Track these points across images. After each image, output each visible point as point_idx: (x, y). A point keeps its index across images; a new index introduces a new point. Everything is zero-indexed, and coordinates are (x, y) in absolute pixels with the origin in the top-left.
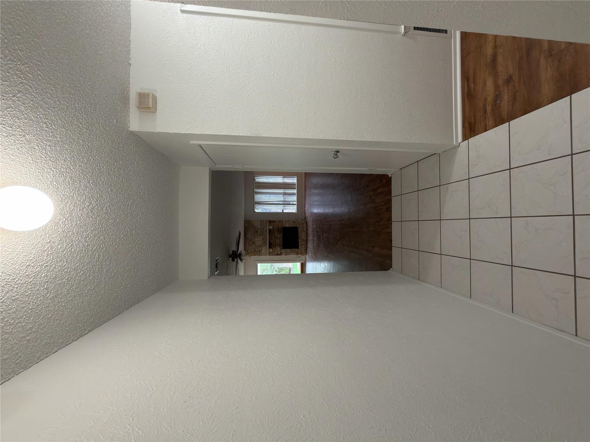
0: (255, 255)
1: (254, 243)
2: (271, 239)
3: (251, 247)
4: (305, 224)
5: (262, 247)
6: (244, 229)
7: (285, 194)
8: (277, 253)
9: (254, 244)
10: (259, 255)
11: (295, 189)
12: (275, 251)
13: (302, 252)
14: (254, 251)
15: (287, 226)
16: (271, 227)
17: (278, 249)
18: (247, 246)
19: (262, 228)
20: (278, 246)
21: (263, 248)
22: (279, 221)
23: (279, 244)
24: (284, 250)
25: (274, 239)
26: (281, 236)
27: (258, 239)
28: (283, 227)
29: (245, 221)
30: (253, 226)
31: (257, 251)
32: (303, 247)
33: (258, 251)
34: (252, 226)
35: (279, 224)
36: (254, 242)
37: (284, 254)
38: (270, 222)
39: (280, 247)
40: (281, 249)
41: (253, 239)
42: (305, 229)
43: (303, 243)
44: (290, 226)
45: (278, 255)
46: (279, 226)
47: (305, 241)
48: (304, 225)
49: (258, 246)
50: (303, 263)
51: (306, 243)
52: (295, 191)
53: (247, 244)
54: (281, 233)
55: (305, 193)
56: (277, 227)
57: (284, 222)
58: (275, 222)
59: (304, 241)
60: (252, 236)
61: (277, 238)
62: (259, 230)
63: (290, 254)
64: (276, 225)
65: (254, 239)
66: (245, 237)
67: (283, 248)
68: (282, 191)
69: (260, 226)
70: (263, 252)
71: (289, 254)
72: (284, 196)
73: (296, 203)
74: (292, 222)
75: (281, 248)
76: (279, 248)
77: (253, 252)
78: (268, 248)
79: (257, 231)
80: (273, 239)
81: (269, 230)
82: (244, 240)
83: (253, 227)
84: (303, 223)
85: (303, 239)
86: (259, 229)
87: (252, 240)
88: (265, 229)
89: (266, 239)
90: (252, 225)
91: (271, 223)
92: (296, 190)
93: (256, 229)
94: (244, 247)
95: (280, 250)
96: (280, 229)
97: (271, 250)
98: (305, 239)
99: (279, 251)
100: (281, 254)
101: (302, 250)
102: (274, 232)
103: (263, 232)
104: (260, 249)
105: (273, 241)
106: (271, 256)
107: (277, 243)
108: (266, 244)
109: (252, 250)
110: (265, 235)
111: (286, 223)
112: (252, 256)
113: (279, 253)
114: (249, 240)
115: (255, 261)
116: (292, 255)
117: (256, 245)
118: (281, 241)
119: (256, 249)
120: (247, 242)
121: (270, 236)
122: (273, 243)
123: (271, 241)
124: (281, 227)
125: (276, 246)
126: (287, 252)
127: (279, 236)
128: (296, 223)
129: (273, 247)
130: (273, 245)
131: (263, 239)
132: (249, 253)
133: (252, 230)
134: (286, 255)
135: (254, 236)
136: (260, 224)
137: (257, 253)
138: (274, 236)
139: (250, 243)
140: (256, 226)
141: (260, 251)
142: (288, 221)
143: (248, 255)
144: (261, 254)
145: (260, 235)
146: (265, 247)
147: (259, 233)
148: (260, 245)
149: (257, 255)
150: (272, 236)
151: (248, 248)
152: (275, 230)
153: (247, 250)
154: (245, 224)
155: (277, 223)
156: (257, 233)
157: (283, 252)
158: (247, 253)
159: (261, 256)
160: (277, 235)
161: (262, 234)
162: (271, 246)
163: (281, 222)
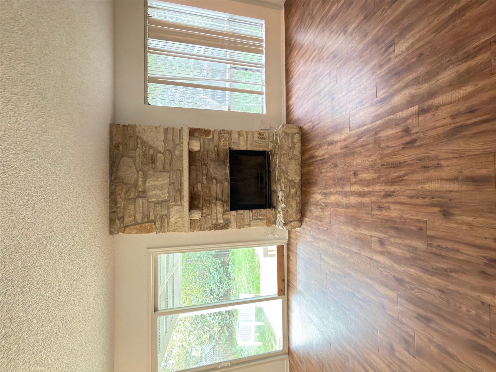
0: (149, 232)
1: (143, 194)
2: (197, 183)
3: (132, 207)
4: (297, 138)
5: (168, 208)
6: (110, 151)
7: (234, 63)
8: (214, 222)
9: (145, 197)
10: (161, 229)
11: (260, 52)
12: (209, 217)
13: (291, 220)
14: (143, 218)
15: (243, 147)
16: (196, 146)
17: (218, 210)
18: (121, 203)
19: (168, 150)
20: (219, 203)
21: (172, 209)
22: (221, 133)
23: (220, 196)
24: (234, 213)
25: (205, 181)
26: (226, 174)
27: (157, 183)
28: (230, 148)
29: (112, 126)
30: (139, 141)
31: (152, 218)
32: (294, 204)
33: (155, 218)
34: (137, 143)
35: (220, 139)
36: (144, 192)
37: (234, 224)
38: (193, 132)
39: (223, 206)
40: (226, 211)
41: (140, 183)
44: (249, 149)
45: (216, 227)
46: (222, 144)
47: (297, 186)
48: (296, 140)
49: (156, 203)
50: (283, 246)
52: (261, 58)
53: (118, 197)
54: (225, 165)
56: (216, 148)
57: (235, 136)
58: (207, 132)
59: (294, 187)
60: (138, 171)
61: (214, 181)
62: (160, 155)
63: (252, 223)
64: (211, 143)
65: (144, 182)
67: (232, 209)
69: (163, 144)
70: (172, 220)
71: (249, 225)
73: (263, 89)
74: (256, 135)
75: (225, 209)
76: (220, 209)
77: (140, 221)
78: (187, 209)
79: (152, 159)
80: (202, 183)
81: (191, 153)
82: (111, 186)
83: (139, 146)
84: (293, 135)
85: (291, 181)
86: (160, 152)
87: (136, 185)
88: (177, 153)
89: (181, 185)
90: (138, 137)
91: (197, 135)
92: (264, 55)
93: (151, 151)
94: (111, 208)
95: (223, 215)
96: (222, 156)
97: (196, 215)
99: (220, 216)
100: (226, 225)
101: (291, 211)
102: (203, 162)
103: (174, 163)
104: (164, 213)
105: (202, 189)
106: (195, 231)
107: (215, 195)
108: (181, 198)
109: (137, 216)
110: (178, 171)
111: (239, 138)
112: (136, 233)
113: (221, 221)
114: (125, 184)
115: (148, 248)
116: (257, 226)
117: (150, 200)
118: (224, 187)
119: (152, 214)
120: (120, 192)
121: (194, 174)
122: (202, 193)
123: (195, 189)
124: (225, 147)
125: (210, 203)
126: (243, 219)
127: (219, 174)
128: (267, 140)
129: (200, 205)
130: (201, 201)
131: (172, 181)
132: (126, 226)
133: (137, 154)
134: (240, 227)
135: (143, 171)
136: (163, 138)
137: (155, 224)
138: (207, 173)
139: (129, 196)
140: (151, 143)
141: (164, 217)
142: (245, 134)
143: (123, 233)
144: (168, 227)
145: (162, 170)
146: (179, 205)
147: (159, 164)
148: (163, 201)
149: (152, 231)
150: (199, 173)
151: (122, 210)
152: (208, 157)
153: (121, 215)
154: (113, 134)
155: (213, 137)
156: (154, 165)
157: (233, 218)
158: (120, 224)
159: (165, 232)
160: (212, 170)
161: (167, 167)
162: (196, 203)
163: (224, 133)
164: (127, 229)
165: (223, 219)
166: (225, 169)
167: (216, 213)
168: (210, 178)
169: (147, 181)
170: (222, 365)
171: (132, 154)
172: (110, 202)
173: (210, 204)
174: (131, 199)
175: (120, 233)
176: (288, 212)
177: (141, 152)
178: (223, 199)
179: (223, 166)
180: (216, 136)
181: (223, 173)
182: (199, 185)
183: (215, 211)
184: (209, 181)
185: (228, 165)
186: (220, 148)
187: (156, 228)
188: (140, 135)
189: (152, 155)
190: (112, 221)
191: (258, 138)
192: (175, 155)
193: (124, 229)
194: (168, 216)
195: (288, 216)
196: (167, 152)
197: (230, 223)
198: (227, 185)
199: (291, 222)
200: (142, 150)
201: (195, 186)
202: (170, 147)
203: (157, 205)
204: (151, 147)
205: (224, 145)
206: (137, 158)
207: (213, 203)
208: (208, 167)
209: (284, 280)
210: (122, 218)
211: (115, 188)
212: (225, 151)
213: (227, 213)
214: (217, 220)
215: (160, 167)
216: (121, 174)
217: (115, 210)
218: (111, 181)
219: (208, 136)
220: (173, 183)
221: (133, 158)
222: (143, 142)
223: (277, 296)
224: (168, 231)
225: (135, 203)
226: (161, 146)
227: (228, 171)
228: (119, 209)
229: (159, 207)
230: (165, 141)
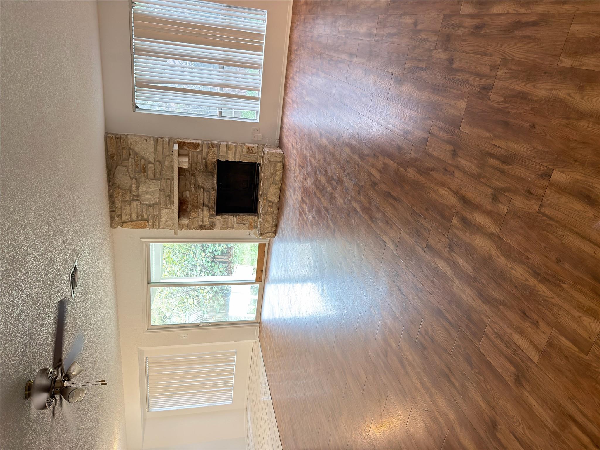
0: (143, 227)
1: (137, 198)
2: (186, 191)
3: (128, 208)
4: (279, 166)
5: (159, 210)
6: (106, 161)
7: (227, 62)
8: (201, 224)
9: (138, 200)
10: (153, 226)
11: (259, 49)
12: (196, 219)
14: (138, 217)
15: (231, 158)
16: (185, 163)
17: (204, 215)
18: (118, 204)
19: (158, 161)
20: (205, 208)
21: (162, 211)
22: (210, 145)
23: (206, 202)
24: (219, 217)
25: (193, 190)
26: (213, 184)
27: (149, 189)
28: (219, 161)
29: (106, 134)
30: (132, 153)
31: (145, 217)
32: (270, 220)
33: (148, 216)
34: (130, 155)
35: (208, 153)
36: (138, 196)
37: (218, 225)
38: (181, 145)
39: (209, 211)
40: (212, 215)
41: (134, 189)
42: (278, 178)
43: (270, 210)
44: (237, 160)
45: (202, 227)
46: (210, 157)
47: (275, 206)
48: (278, 168)
49: (149, 205)
50: (265, 246)
51: (275, 212)
52: (259, 57)
53: (116, 199)
54: (213, 176)
55: (287, 70)
56: (204, 160)
57: (223, 149)
58: (196, 146)
59: (272, 207)
60: (132, 179)
61: (202, 190)
62: (151, 165)
63: (235, 226)
64: (199, 156)
65: (138, 188)
66: (110, 184)
67: (218, 213)
68: (219, 52)
69: (153, 155)
70: (163, 220)
71: (232, 228)
72: (226, 68)
73: (259, 95)
74: (245, 150)
75: (211, 213)
76: (206, 213)
77: (135, 219)
78: (176, 214)
79: (144, 169)
80: (190, 191)
81: (181, 170)
82: (109, 190)
83: (132, 156)
84: (276, 163)
85: (270, 202)
86: (150, 163)
87: (131, 191)
88: (167, 163)
89: (172, 191)
90: (130, 149)
91: (186, 148)
92: (263, 53)
93: (143, 162)
94: (111, 208)
95: (209, 218)
96: (210, 167)
97: (185, 221)
98: (276, 200)
99: (206, 219)
100: (211, 227)
101: (267, 225)
102: (191, 173)
103: (163, 172)
104: (155, 214)
105: (190, 196)
106: (183, 230)
107: (202, 202)
108: (172, 203)
109: (133, 215)
110: (168, 180)
111: (227, 151)
112: (132, 228)
113: (207, 223)
114: (121, 189)
115: (141, 238)
116: (240, 229)
117: (143, 203)
118: (211, 195)
119: (145, 214)
120: (117, 195)
121: (183, 183)
122: (190, 200)
123: (184, 196)
124: (213, 160)
125: (197, 207)
126: (227, 223)
127: (206, 184)
128: (255, 154)
129: (188, 210)
130: (190, 206)
131: (162, 188)
132: (124, 222)
133: (130, 164)
134: (224, 229)
135: (136, 179)
136: (153, 149)
137: (148, 222)
138: (195, 183)
139: (125, 198)
140: (142, 154)
141: (156, 217)
142: (234, 148)
143: (122, 227)
144: (159, 225)
145: (154, 178)
146: (169, 208)
147: (150, 173)
148: (154, 204)
149: (146, 227)
150: (187, 182)
151: (120, 210)
152: (196, 168)
153: (119, 213)
154: (108, 146)
155: (202, 150)
156: (145, 173)
157: (217, 221)
158: (119, 220)
159: (157, 229)
160: (200, 180)
161: (158, 176)
162: (184, 208)
163: (213, 147)
164: (125, 225)
165: (209, 221)
166: (213, 180)
167: (203, 217)
168: (198, 187)
169: (140, 188)
170: (203, 324)
171: (126, 163)
172: (109, 204)
173: (197, 209)
174: (127, 201)
175: (119, 227)
176: (264, 225)
177: (134, 161)
178: (210, 205)
179: (211, 177)
180: (205, 150)
181: (210, 184)
182: (188, 193)
183: (202, 215)
184: (197, 189)
185: (215, 176)
186: (209, 160)
187: (149, 225)
188: (132, 147)
189: (144, 165)
190: (112, 218)
191: (247, 152)
192: (165, 165)
193: (123, 224)
194: (159, 216)
195: (264, 229)
196: (158, 163)
197: (215, 225)
198: (214, 193)
199: (267, 233)
200: (135, 160)
201: (183, 193)
202: (160, 158)
203: (150, 207)
204: (143, 158)
205: (212, 158)
206: (130, 167)
207: (200, 208)
208: (196, 177)
209: (262, 271)
210: (120, 216)
211: (113, 192)
212: (213, 164)
213: (212, 217)
214: (203, 222)
215: (152, 176)
216: (117, 180)
217: (114, 209)
218: (109, 186)
219: (197, 150)
220: (163, 190)
221: (127, 167)
222: (135, 154)
223: (255, 281)
224: (159, 228)
225: (130, 205)
226: (151, 157)
227: (215, 182)
228: (117, 209)
229: (151, 209)
230: (155, 152)
